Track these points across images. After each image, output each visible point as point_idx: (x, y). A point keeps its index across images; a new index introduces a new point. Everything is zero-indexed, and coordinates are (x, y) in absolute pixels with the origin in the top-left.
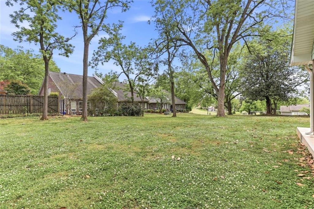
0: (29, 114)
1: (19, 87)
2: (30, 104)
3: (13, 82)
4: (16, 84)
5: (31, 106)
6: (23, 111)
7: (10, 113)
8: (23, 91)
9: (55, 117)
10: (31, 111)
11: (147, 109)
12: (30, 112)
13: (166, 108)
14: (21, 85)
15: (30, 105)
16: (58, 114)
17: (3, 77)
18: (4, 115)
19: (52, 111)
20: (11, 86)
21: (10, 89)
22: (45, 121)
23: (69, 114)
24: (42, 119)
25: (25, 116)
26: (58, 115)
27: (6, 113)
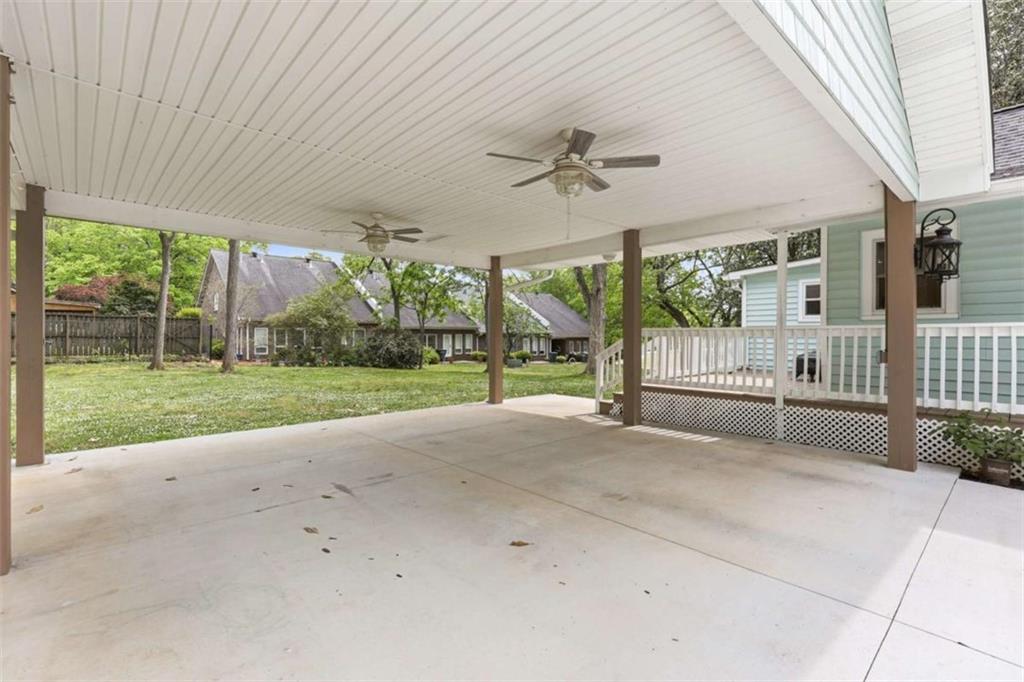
0: (135, 357)
1: (139, 292)
2: (136, 334)
3: (126, 281)
4: (133, 284)
5: (139, 340)
6: (120, 350)
7: (93, 352)
8: (149, 301)
9: (188, 364)
10: (139, 351)
11: (475, 349)
12: (136, 351)
13: (535, 349)
14: (145, 286)
15: (136, 338)
16: (198, 358)
17: (117, 263)
18: (82, 358)
19: (184, 351)
20: (122, 290)
21: (120, 298)
22: (156, 372)
23: (248, 358)
24: (151, 368)
25: (123, 361)
26: (198, 361)
27: (86, 354)
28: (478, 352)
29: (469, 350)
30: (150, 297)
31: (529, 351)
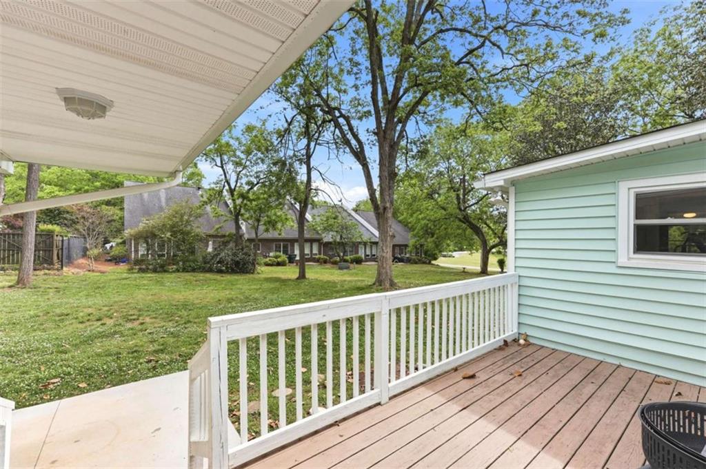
11: (320, 254)
28: (322, 256)
29: (316, 254)
30: (68, 216)
31: (363, 256)
